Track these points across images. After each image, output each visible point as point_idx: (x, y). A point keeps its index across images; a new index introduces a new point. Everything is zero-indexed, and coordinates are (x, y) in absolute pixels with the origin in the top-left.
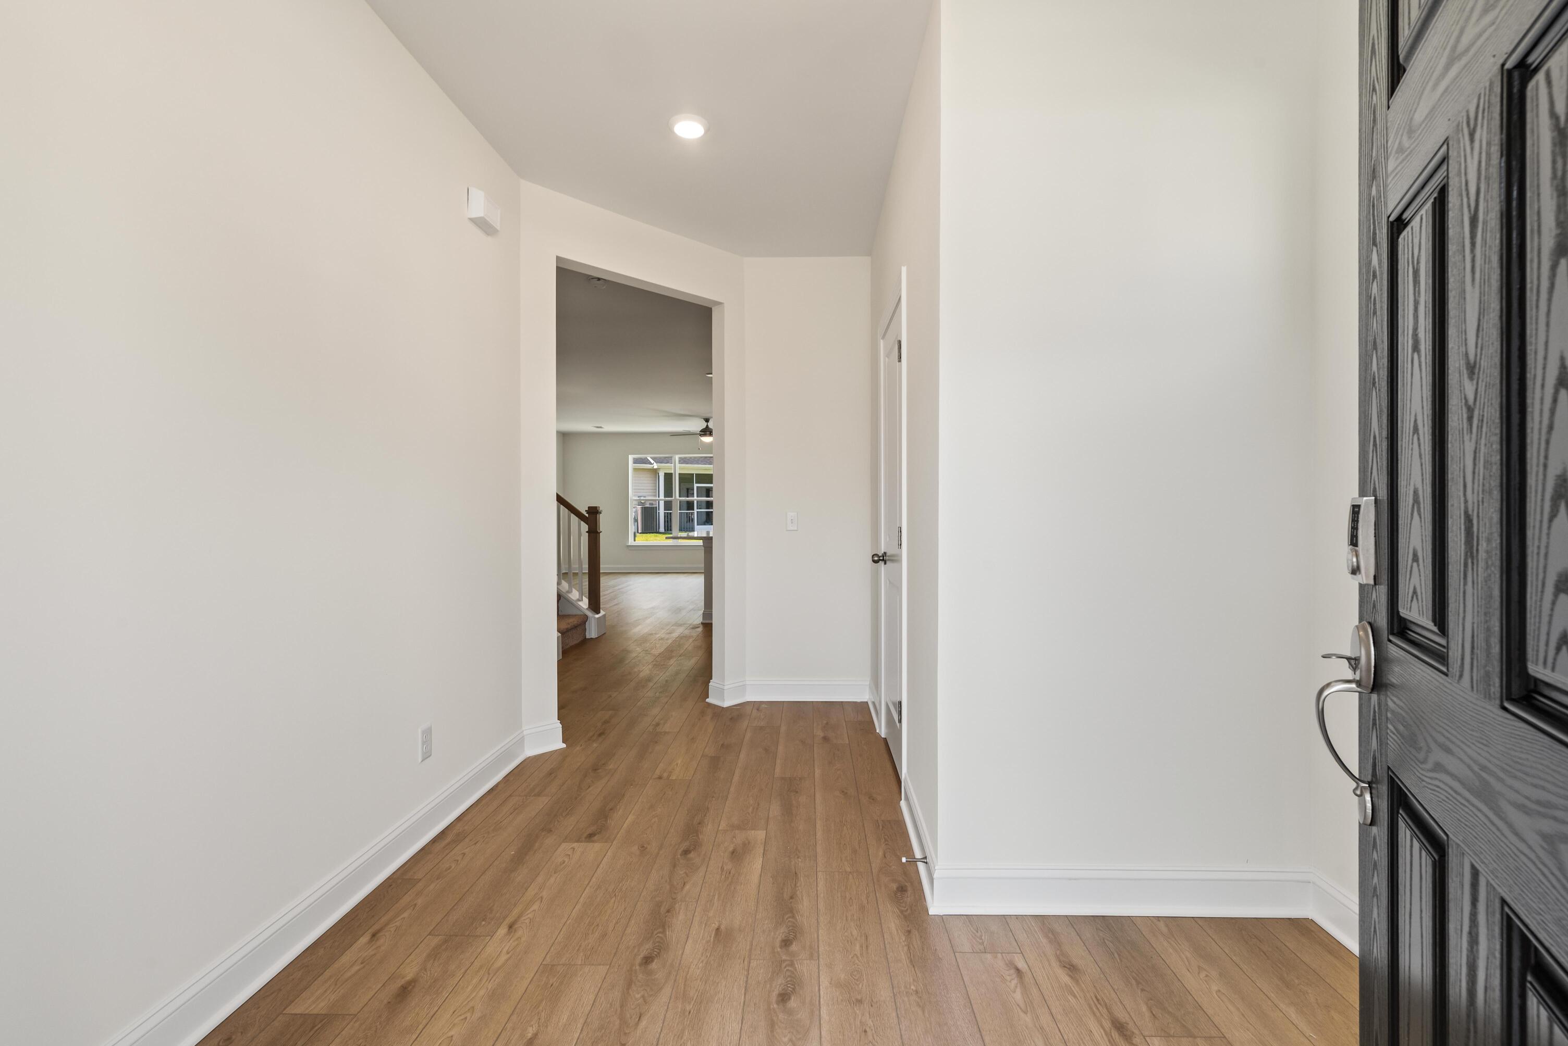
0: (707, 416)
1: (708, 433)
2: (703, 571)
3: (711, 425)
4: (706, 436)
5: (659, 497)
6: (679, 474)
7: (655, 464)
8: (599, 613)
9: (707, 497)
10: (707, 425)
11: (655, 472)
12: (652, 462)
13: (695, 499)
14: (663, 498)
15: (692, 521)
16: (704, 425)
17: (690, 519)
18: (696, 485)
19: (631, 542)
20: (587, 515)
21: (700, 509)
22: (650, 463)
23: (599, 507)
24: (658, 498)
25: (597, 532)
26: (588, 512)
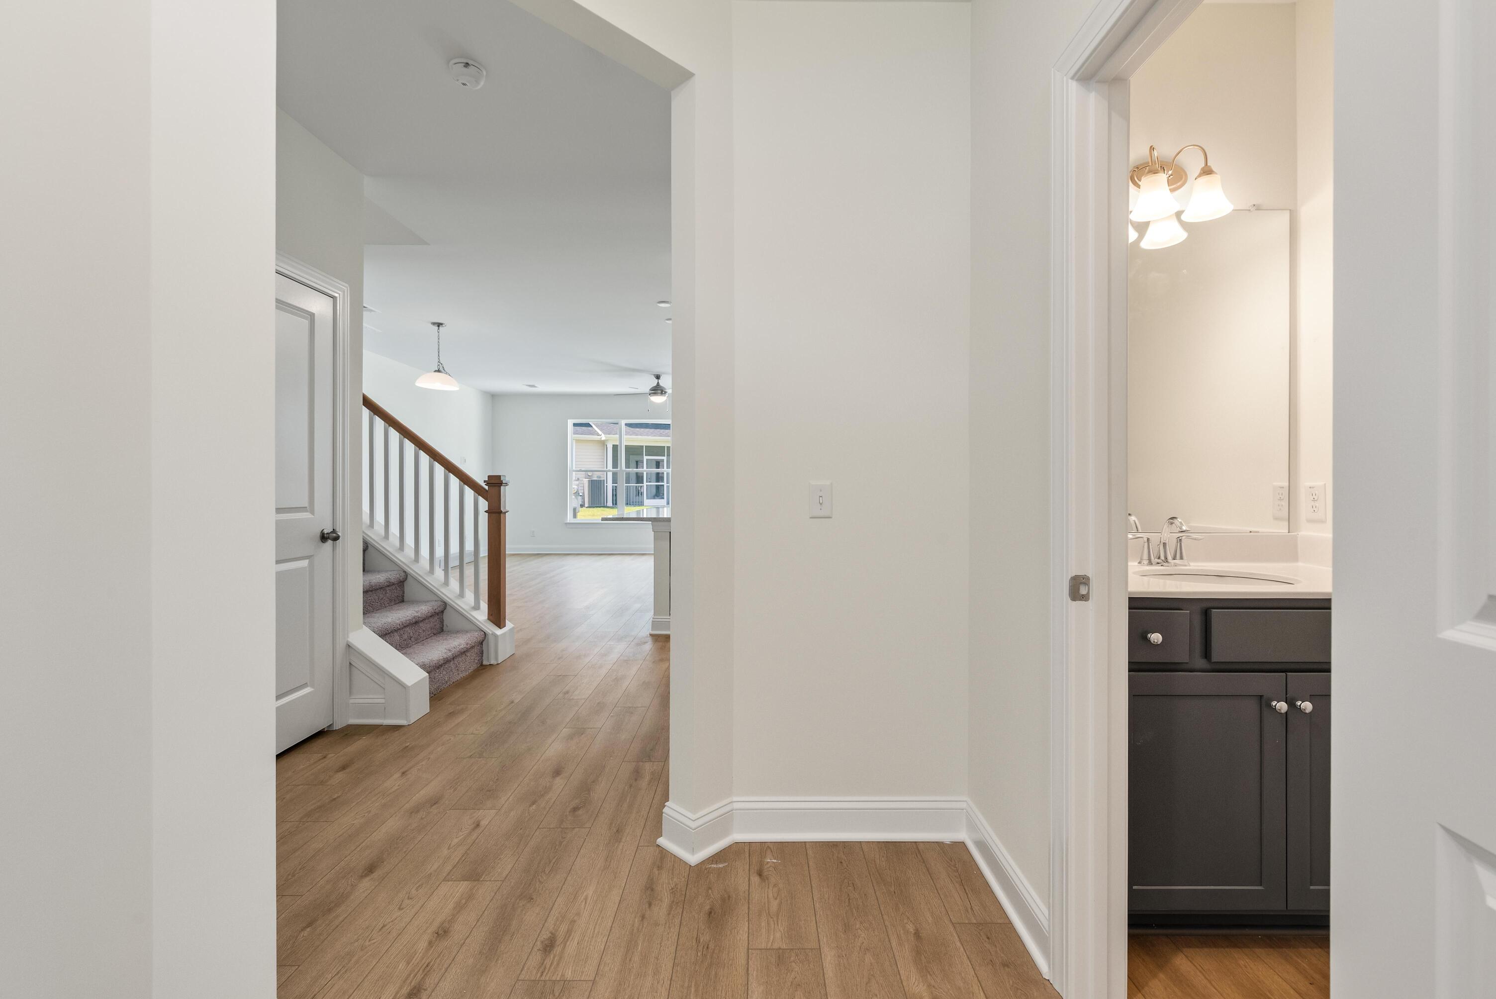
0: (657, 371)
1: (659, 392)
2: (653, 553)
3: (662, 382)
4: (658, 395)
5: (607, 468)
6: (626, 446)
7: (603, 435)
8: (505, 626)
9: (657, 468)
10: (658, 383)
11: (603, 443)
12: (600, 433)
13: (645, 471)
14: (611, 469)
15: (641, 494)
16: (654, 382)
17: (639, 493)
18: (645, 458)
19: (570, 518)
20: (487, 488)
21: (649, 482)
22: (599, 435)
23: (505, 476)
24: (605, 469)
25: (501, 512)
26: (488, 483)
